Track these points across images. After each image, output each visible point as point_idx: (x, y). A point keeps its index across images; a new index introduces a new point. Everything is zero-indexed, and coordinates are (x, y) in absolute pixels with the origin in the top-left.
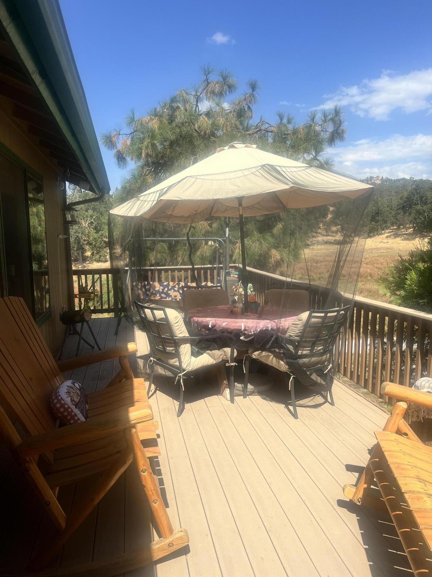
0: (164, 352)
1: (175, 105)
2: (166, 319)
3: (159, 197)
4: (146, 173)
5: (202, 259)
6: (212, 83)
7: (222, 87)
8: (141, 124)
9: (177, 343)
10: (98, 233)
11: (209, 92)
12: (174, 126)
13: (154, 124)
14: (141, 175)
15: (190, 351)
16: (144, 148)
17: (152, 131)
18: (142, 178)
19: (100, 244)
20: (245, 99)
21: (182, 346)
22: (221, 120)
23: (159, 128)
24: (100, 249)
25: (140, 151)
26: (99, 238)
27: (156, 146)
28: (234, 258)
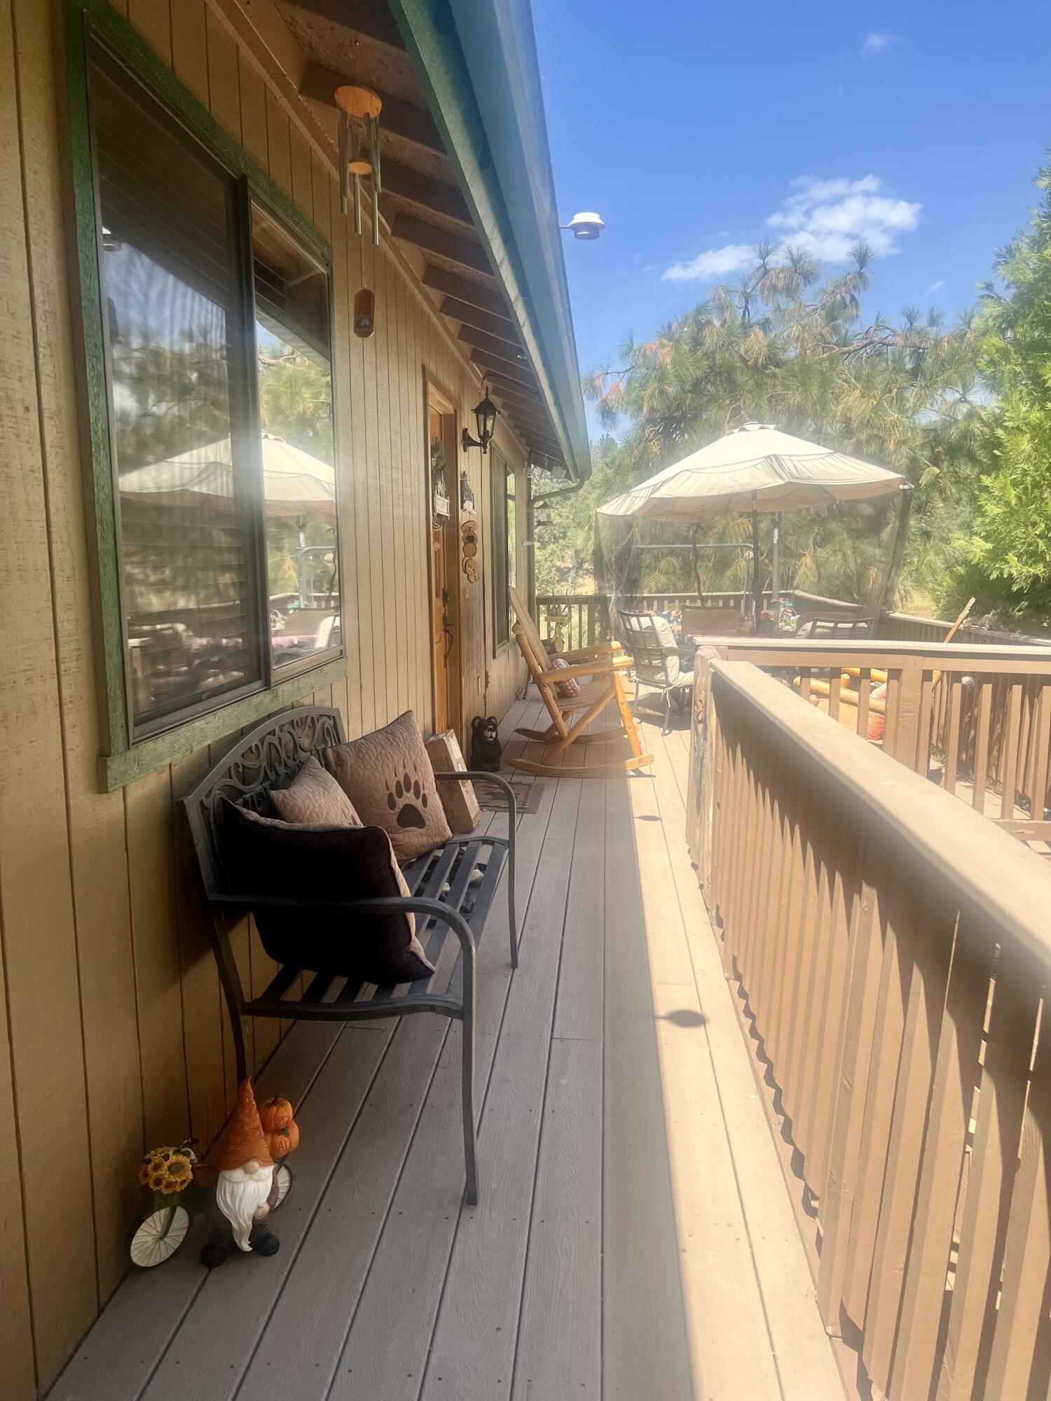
0: (650, 666)
1: (703, 319)
2: (653, 627)
3: (652, 493)
4: (649, 435)
5: (735, 583)
6: (773, 272)
7: (791, 277)
8: (645, 356)
9: (663, 654)
10: (545, 549)
11: (766, 288)
12: (700, 356)
13: (665, 356)
14: (641, 441)
15: (678, 664)
16: (646, 398)
17: (662, 367)
18: (640, 447)
19: (549, 573)
20: (845, 283)
21: (670, 658)
22: (794, 329)
23: (674, 362)
24: (547, 585)
25: (641, 402)
26: (546, 560)
27: (666, 394)
28: (796, 582)
